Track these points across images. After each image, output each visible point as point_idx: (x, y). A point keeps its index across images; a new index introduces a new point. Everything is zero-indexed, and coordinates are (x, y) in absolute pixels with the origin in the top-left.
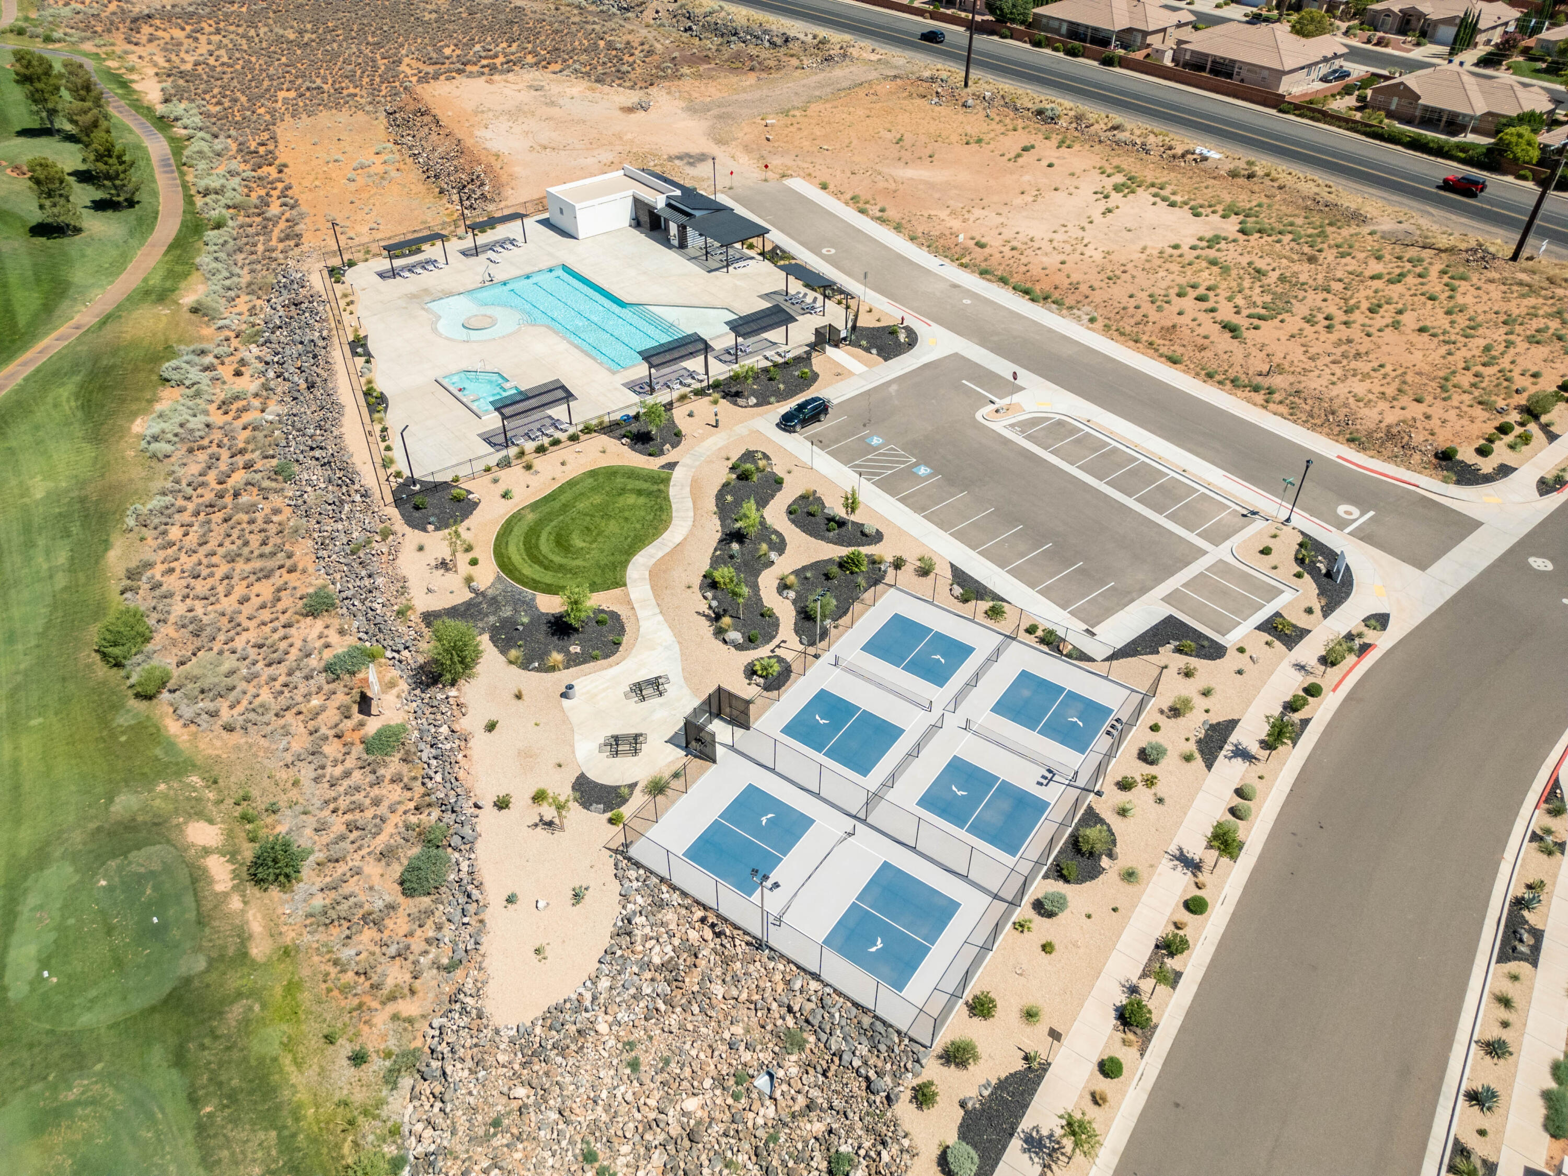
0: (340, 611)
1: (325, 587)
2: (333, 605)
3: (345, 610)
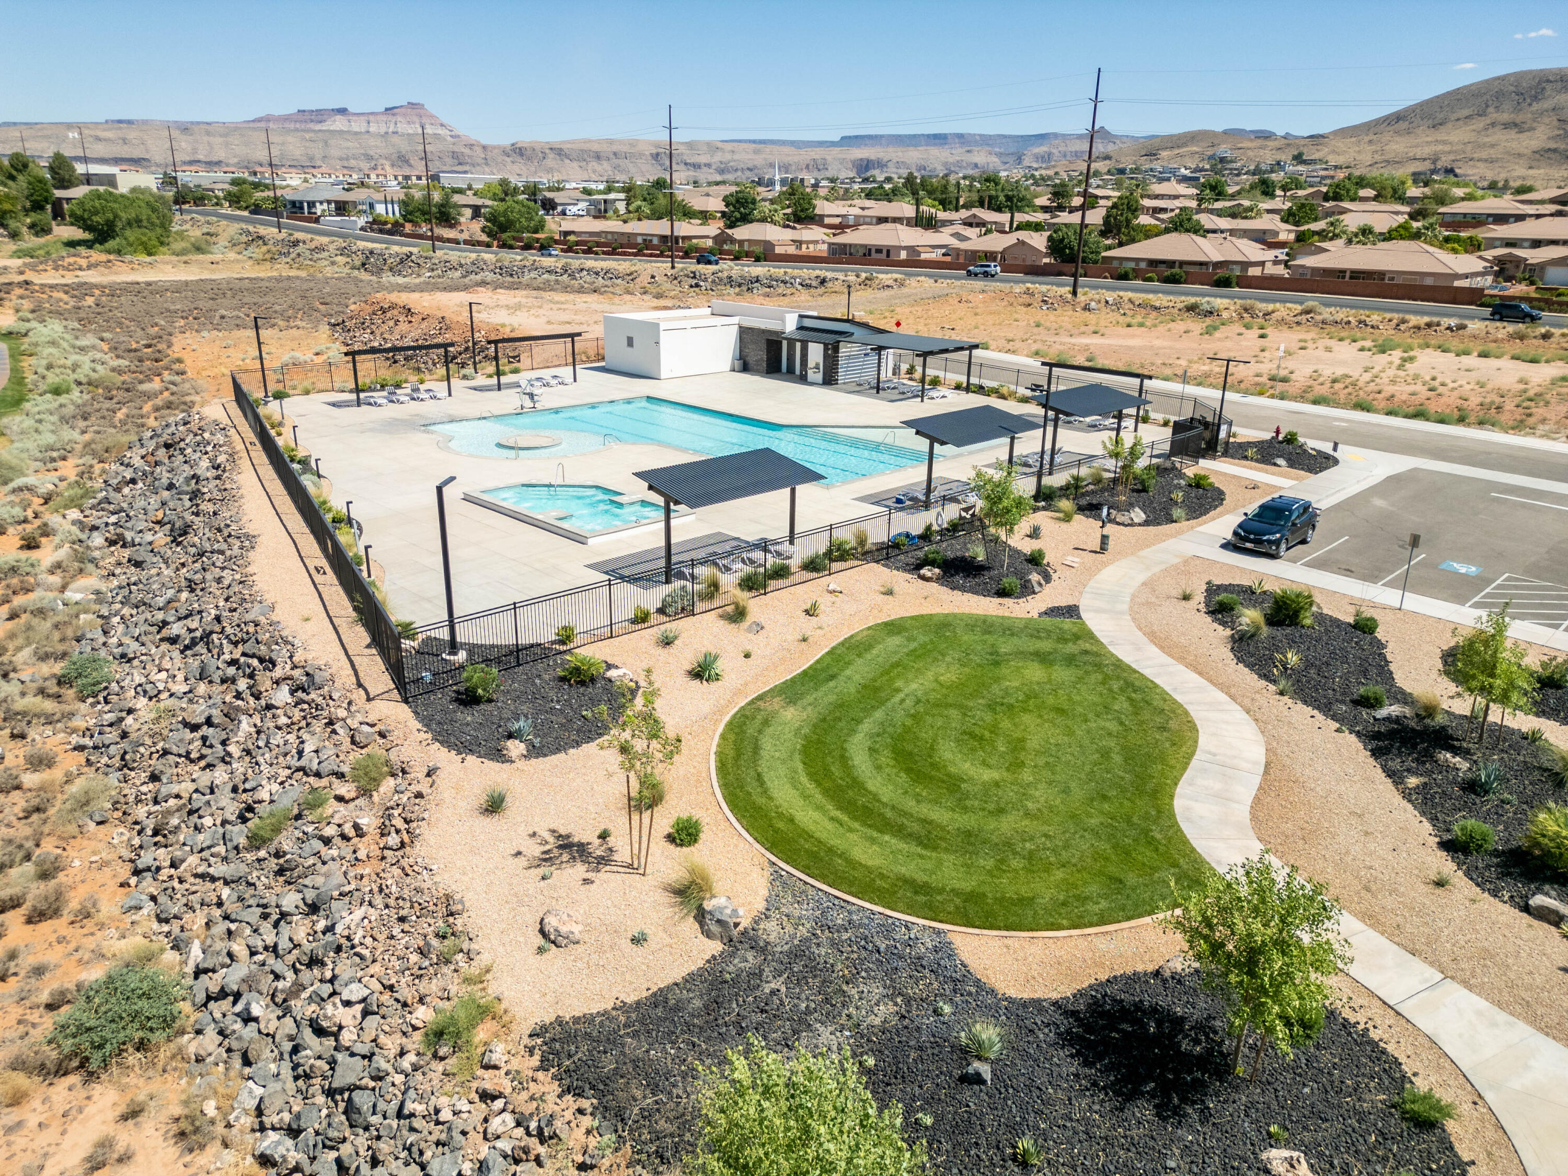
0: (191, 1045)
1: (149, 957)
2: (168, 1021)
3: (211, 1038)
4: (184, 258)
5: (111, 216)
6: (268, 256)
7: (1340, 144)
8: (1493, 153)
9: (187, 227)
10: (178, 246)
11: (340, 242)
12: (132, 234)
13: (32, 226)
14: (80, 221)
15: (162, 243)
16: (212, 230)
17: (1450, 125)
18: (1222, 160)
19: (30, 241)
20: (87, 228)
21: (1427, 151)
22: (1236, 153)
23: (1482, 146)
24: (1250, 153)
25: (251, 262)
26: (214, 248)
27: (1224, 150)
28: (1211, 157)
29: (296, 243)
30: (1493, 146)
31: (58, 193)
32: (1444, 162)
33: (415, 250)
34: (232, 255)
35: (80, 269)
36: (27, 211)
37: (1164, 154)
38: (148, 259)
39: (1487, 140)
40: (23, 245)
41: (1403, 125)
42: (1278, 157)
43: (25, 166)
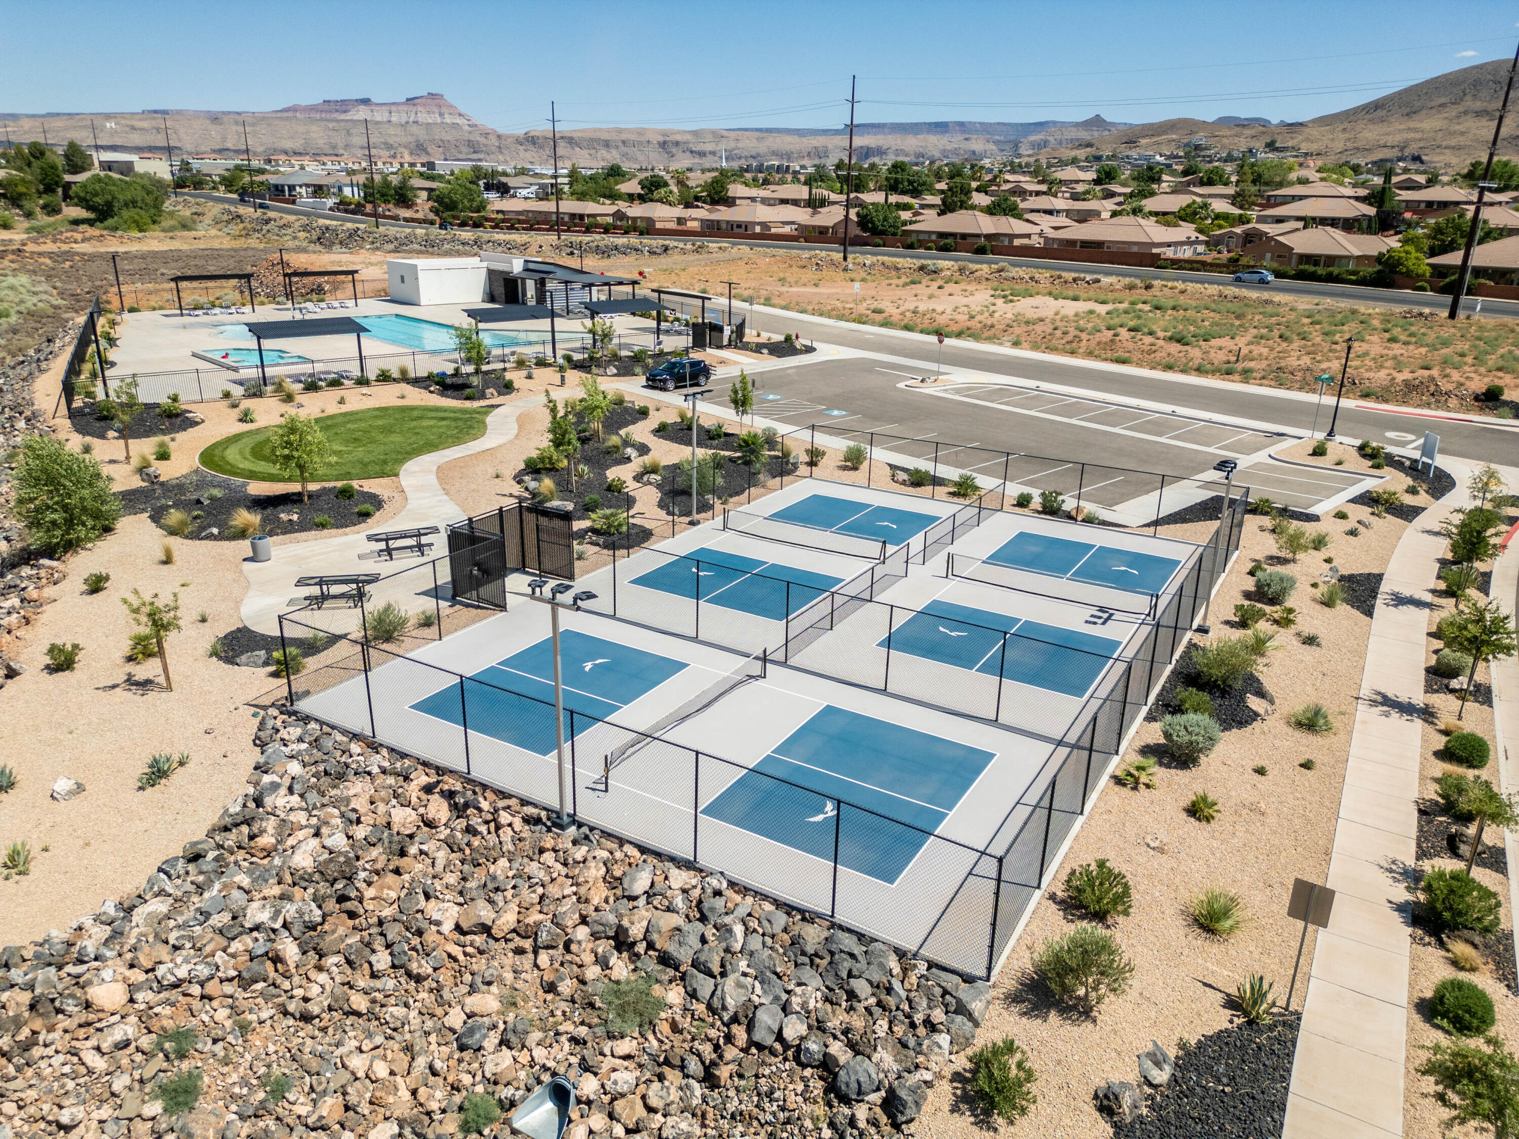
4: (171, 234)
5: (109, 197)
6: (243, 233)
7: (1314, 132)
8: (1462, 140)
9: (179, 207)
10: (167, 223)
11: (304, 220)
12: (125, 213)
13: (44, 207)
14: (84, 203)
15: (154, 222)
16: (200, 210)
17: (1424, 112)
18: (1197, 147)
19: (43, 219)
20: (89, 208)
21: (1398, 138)
22: (1212, 141)
23: (1452, 134)
24: (1225, 141)
25: (228, 238)
26: (199, 226)
27: (1200, 138)
28: (1187, 145)
29: (268, 221)
30: (1462, 133)
31: (68, 178)
32: (1413, 149)
33: (362, 226)
34: (213, 232)
35: (76, 242)
36: (40, 194)
37: (1143, 141)
38: (140, 235)
39: (1458, 127)
40: (34, 223)
41: (1380, 113)
42: (1252, 145)
43: (42, 154)
